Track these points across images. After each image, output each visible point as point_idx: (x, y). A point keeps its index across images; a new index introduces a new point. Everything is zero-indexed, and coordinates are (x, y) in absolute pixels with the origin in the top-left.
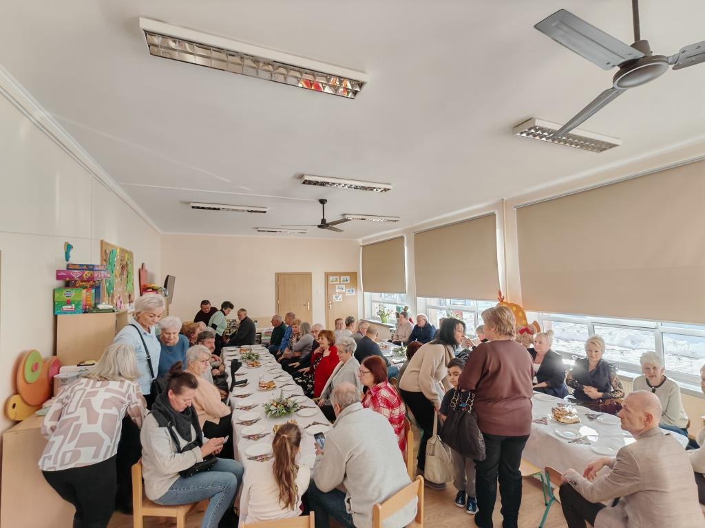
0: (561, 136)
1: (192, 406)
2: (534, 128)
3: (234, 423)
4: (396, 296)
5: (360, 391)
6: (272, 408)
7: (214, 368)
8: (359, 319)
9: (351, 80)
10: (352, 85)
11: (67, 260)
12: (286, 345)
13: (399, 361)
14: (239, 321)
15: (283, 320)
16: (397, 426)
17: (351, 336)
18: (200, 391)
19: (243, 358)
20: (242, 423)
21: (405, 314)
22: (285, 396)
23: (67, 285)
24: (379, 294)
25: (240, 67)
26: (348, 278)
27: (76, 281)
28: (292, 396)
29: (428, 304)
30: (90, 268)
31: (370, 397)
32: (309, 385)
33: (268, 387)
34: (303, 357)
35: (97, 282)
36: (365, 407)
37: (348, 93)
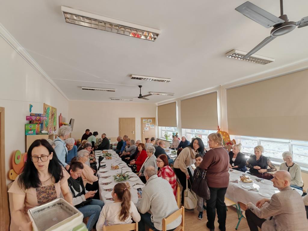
0: (247, 57)
1: (81, 177)
2: (235, 54)
3: (99, 184)
4: (173, 128)
5: (157, 170)
6: (118, 177)
7: (91, 160)
8: (156, 138)
9: (153, 33)
10: (153, 35)
11: (30, 112)
12: (123, 150)
13: (174, 156)
14: (102, 139)
15: (122, 138)
16: (172, 185)
17: (153, 146)
18: (85, 170)
19: (104, 155)
20: (103, 184)
21: (177, 136)
22: (124, 172)
23: (30, 122)
24: (165, 127)
25: (104, 27)
26: (151, 120)
27: (34, 121)
28: (127, 172)
29: (187, 131)
30: (39, 115)
31: (161, 172)
32: (134, 167)
33: (116, 168)
34: (131, 155)
35: (42, 121)
36: (159, 176)
37: (152, 39)
